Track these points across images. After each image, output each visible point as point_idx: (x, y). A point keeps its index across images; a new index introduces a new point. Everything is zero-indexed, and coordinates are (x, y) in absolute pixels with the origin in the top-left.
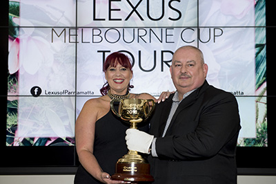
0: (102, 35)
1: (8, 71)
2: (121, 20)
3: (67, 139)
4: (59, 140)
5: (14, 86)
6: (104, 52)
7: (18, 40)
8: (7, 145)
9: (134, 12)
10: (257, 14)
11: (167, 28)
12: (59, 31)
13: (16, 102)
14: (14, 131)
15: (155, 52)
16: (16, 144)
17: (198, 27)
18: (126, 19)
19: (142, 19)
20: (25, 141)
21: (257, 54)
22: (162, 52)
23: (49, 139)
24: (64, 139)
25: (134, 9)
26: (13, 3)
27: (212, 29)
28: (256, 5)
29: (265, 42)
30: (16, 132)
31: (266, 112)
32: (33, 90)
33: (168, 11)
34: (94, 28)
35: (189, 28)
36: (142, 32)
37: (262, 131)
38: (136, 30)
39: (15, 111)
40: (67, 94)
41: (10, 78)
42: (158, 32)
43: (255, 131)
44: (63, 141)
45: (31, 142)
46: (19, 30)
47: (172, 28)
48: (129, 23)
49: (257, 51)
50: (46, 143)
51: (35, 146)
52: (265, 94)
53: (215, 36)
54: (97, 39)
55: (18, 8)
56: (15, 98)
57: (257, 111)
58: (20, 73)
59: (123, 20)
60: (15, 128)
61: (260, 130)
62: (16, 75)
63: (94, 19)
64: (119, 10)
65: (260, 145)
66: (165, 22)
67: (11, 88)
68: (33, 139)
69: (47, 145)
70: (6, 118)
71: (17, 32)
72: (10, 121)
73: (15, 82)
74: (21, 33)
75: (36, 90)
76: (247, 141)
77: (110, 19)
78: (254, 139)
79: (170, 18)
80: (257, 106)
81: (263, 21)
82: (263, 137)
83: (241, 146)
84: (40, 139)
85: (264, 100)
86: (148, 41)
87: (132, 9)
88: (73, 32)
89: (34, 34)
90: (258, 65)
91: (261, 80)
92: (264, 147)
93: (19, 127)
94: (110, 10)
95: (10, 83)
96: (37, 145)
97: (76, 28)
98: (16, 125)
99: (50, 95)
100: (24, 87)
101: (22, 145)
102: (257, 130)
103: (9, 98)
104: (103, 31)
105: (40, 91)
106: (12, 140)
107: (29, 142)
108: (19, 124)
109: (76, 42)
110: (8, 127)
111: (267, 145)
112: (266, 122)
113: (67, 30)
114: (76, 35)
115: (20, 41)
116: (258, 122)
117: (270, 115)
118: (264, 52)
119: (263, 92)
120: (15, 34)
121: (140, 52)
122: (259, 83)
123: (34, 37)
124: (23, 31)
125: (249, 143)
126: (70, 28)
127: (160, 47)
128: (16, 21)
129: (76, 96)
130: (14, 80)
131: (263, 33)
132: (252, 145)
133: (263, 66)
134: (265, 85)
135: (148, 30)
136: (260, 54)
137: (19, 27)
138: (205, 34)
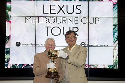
0: (47, 20)
1: (6, 35)
2: (55, 13)
3: (31, 65)
4: (28, 65)
5: (8, 42)
6: (48, 27)
7: (10, 22)
8: (5, 67)
9: (61, 10)
10: (114, 12)
11: (75, 17)
12: (28, 18)
13: (9, 48)
14: (8, 61)
15: (70, 27)
16: (9, 67)
17: (88, 17)
18: (58, 13)
19: (64, 13)
20: (13, 65)
21: (114, 29)
22: (73, 27)
23: (24, 65)
24: (30, 65)
25: (61, 9)
26: (8, 6)
27: (95, 18)
28: (113, 8)
29: (117, 24)
30: (9, 62)
31: (117, 54)
32: (16, 44)
33: (76, 10)
34: (44, 17)
35: (85, 17)
36: (64, 19)
37: (116, 62)
38: (62, 18)
39: (9, 52)
40: (32, 45)
41: (7, 38)
42: (71, 19)
43: (113, 62)
44: (30, 66)
45: (16, 66)
46: (11, 17)
47: (77, 17)
48: (59, 15)
49: (114, 28)
50: (22, 66)
51: (17, 68)
52: (117, 46)
53: (96, 21)
54: (45, 22)
55: (10, 8)
56: (9, 47)
57: (114, 53)
58: (11, 36)
59: (56, 13)
60: (8, 60)
61: (115, 61)
62: (9, 37)
63: (44, 13)
64: (55, 9)
65: (115, 68)
66: (74, 15)
67: (7, 42)
68: (16, 65)
69: (23, 67)
70: (5, 55)
71: (10, 18)
72: (7, 57)
73: (9, 40)
74: (12, 19)
75: (18, 44)
76: (109, 66)
77: (51, 13)
78: (112, 65)
79: (76, 13)
80: (114, 51)
81: (116, 15)
82: (116, 64)
83: (107, 68)
84: (20, 65)
85: (117, 48)
86: (67, 23)
87: (60, 9)
88: (34, 18)
89: (17, 19)
90: (114, 34)
91: (115, 40)
92: (116, 69)
93: (10, 59)
94: (51, 9)
95: (7, 40)
96: (18, 67)
97: (36, 17)
98: (9, 59)
99: (24, 45)
100: (12, 42)
101: (12, 67)
102: (114, 61)
103: (6, 47)
104: (48, 18)
105: (20, 44)
106: (7, 65)
107: (15, 66)
108: (10, 58)
109: (36, 23)
110: (6, 59)
111: (118, 68)
112: (117, 58)
113: (32, 17)
114: (36, 20)
115: (11, 22)
116: (114, 58)
117: (119, 55)
118: (117, 28)
119: (116, 45)
120: (9, 19)
121: (63, 27)
122: (115, 41)
123: (17, 21)
124: (12, 18)
125: (110, 67)
126: (33, 17)
127: (72, 25)
128: (9, 13)
129: (35, 46)
130: (8, 39)
131: (116, 20)
132: (111, 68)
133: (116, 34)
134: (117, 42)
135: (67, 18)
136: (115, 29)
137: (11, 16)
138: (91, 20)
